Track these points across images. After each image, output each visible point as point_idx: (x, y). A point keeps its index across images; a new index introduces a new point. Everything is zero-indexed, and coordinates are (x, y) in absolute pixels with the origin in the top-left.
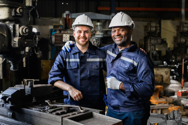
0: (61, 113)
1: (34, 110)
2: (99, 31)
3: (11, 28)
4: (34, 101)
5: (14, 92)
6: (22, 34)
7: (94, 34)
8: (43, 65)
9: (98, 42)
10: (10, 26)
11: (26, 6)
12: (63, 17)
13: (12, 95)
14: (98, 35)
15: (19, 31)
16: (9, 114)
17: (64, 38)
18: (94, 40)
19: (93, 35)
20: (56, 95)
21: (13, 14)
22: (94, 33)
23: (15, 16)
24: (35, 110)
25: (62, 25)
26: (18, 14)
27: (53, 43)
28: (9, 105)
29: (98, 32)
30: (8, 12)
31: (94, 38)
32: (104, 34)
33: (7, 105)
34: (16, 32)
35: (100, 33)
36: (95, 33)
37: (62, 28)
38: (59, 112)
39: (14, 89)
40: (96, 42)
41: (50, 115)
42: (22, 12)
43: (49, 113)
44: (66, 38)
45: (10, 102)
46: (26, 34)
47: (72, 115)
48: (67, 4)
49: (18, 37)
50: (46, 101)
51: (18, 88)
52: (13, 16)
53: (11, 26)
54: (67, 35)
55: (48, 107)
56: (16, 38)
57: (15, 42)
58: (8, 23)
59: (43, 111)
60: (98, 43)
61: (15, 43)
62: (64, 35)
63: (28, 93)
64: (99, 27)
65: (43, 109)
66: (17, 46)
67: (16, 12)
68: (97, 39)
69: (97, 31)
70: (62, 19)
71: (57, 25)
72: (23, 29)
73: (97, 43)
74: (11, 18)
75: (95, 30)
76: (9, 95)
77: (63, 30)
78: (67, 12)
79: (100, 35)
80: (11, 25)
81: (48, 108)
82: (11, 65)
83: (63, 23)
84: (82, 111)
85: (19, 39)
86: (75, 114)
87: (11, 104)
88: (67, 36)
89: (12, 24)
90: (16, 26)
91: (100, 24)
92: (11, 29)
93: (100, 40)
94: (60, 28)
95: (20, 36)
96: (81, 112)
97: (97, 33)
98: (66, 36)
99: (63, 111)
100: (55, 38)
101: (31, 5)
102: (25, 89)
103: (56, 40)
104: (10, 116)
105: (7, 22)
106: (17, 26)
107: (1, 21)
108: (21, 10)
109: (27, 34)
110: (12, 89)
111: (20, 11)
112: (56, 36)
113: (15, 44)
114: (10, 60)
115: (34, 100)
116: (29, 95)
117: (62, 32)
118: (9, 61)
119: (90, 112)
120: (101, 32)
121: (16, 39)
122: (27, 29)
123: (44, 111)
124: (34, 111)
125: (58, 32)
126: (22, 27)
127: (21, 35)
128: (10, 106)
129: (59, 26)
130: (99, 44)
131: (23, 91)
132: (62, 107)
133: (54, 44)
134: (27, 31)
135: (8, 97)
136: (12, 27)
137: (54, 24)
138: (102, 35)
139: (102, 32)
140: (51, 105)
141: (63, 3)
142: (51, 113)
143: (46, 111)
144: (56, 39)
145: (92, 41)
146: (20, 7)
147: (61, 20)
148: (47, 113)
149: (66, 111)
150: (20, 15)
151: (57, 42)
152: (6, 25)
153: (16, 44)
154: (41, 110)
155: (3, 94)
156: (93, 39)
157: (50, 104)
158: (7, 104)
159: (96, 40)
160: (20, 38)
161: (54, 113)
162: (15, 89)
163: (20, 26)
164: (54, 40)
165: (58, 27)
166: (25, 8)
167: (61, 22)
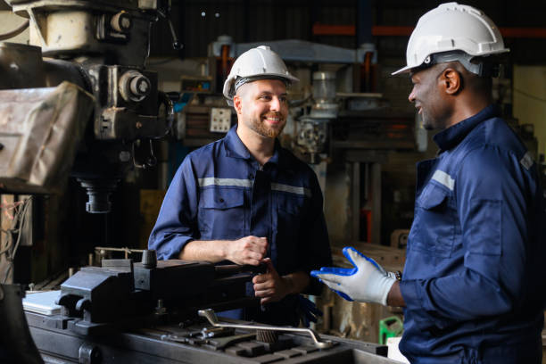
0: (253, 349)
1: (165, 340)
2: (326, 99)
3: (94, 77)
4: (161, 313)
5: (98, 284)
6: (126, 98)
7: (309, 109)
8: (146, 205)
9: (320, 133)
10: (91, 72)
11: (140, 10)
12: (209, 55)
13: (95, 291)
14: (321, 110)
15: (118, 87)
16: (82, 354)
17: (215, 120)
18: (309, 127)
19: (305, 111)
20: (224, 295)
21: (101, 33)
22: (308, 104)
23: (108, 39)
24: (169, 341)
25: (210, 78)
26: (117, 32)
27: (179, 137)
28: (84, 324)
29: (322, 101)
30: (86, 28)
31: (308, 120)
32: (340, 109)
33: (77, 322)
34: (110, 91)
35: (327, 106)
36: (313, 107)
37: (210, 89)
38: (248, 347)
39: (98, 273)
40: (316, 133)
41: (220, 355)
42: (128, 26)
43: (218, 349)
44: (221, 121)
45: (86, 314)
46: (139, 97)
47: (292, 357)
48: (217, 15)
49: (114, 108)
50: (202, 312)
51: (111, 269)
52: (101, 41)
53: (94, 73)
54: (223, 110)
55: (207, 333)
56: (110, 109)
57: (106, 121)
58: (84, 63)
59: (195, 342)
60: (322, 136)
61: (105, 124)
62: (215, 112)
63: (142, 287)
64: (324, 86)
65: (194, 336)
66: (113, 134)
67: (109, 28)
68: (317, 123)
69: (319, 98)
70: (207, 61)
71: (192, 78)
72: (130, 80)
73: (317, 138)
74: (95, 47)
75: (311, 97)
76: (86, 292)
77: (212, 95)
78: (224, 40)
79: (326, 110)
80: (94, 69)
81: (210, 335)
82: (88, 196)
83: (210, 74)
84: (321, 345)
85: (118, 113)
86: (300, 355)
87: (92, 321)
88: (222, 116)
89: (98, 66)
90: (110, 70)
91: (328, 77)
92: (92, 80)
93: (325, 128)
94: (202, 89)
95: (121, 102)
96: (317, 350)
97: (318, 106)
98: (221, 113)
99: (258, 343)
100: (187, 120)
101: (155, 6)
102: (132, 273)
103: (188, 127)
104: (87, 360)
105: (81, 60)
106: (114, 71)
107: (62, 57)
108: (126, 22)
109: (142, 98)
110: (90, 272)
111: (123, 25)
112: (188, 115)
113: (106, 127)
114: (85, 180)
115: (160, 310)
116: (144, 291)
117: (208, 101)
118: (84, 185)
119: (346, 348)
120: (330, 103)
121: (110, 114)
122: (143, 83)
123: (199, 344)
124: (166, 343)
125: (195, 102)
126: (129, 74)
127: (123, 99)
128: (87, 326)
129: (199, 82)
130: (323, 140)
131: (127, 279)
132: (255, 330)
133: (181, 140)
134: (143, 87)
135: (82, 298)
136: (97, 76)
137: (184, 77)
138: (333, 113)
139: (334, 101)
140: (217, 325)
141: (203, 14)
142: (223, 349)
143: (203, 342)
144: (190, 123)
145: (302, 130)
146: (123, 12)
147: (206, 64)
148: (209, 349)
149: (267, 345)
150: (122, 38)
151: (191, 132)
152: (78, 68)
153: (110, 129)
154: (187, 340)
155: (65, 290)
156: (305, 123)
157: (216, 322)
158: (77, 319)
159: (315, 126)
160: (122, 109)
161: (233, 351)
162: (104, 273)
163: (120, 73)
164: (184, 127)
165: (197, 87)
166: (136, 14)
167: (204, 71)
